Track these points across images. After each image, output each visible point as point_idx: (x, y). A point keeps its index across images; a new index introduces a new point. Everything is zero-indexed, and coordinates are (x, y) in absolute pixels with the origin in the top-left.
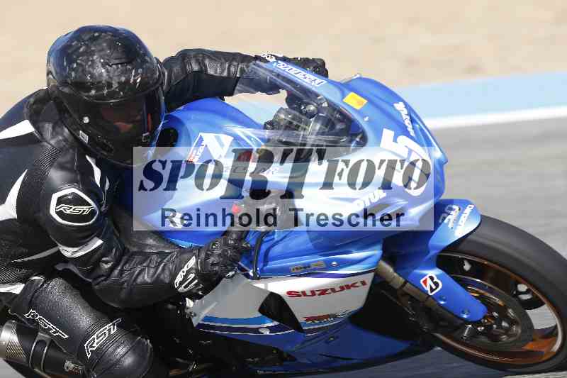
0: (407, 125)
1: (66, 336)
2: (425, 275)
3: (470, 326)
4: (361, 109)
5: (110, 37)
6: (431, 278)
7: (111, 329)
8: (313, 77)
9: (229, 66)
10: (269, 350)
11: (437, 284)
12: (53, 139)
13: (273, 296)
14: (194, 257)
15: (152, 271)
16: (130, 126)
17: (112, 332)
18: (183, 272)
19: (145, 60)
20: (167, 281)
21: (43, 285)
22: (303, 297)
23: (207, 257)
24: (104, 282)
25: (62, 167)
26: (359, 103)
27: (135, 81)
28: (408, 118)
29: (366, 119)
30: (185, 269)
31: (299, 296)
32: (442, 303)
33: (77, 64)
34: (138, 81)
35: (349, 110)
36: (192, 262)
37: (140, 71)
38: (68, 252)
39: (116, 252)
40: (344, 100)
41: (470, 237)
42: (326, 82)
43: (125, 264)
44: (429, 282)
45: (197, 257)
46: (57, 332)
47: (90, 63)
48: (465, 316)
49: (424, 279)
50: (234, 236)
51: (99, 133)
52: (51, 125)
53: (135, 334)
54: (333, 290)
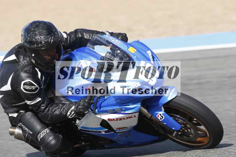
0: (151, 59)
1: (32, 133)
2: (158, 114)
3: (176, 132)
4: (134, 53)
5: (42, 25)
6: (160, 115)
7: (47, 130)
8: (118, 41)
9: (92, 35)
10: (107, 139)
11: (162, 117)
12: (23, 61)
13: (104, 120)
14: (74, 106)
15: (59, 110)
16: (50, 57)
17: (48, 132)
18: (70, 111)
19: (55, 33)
20: (64, 114)
21: (24, 114)
22: (114, 121)
23: (78, 106)
24: (42, 114)
25: (26, 72)
26: (133, 51)
27: (51, 41)
28: (152, 56)
29: (135, 57)
30: (71, 110)
31: (112, 120)
32: (165, 123)
33: (30, 34)
34: (52, 41)
35: (129, 53)
36: (73, 108)
37: (53, 37)
38: (28, 102)
39: (46, 103)
40: (128, 50)
41: (173, 100)
42: (122, 43)
43: (49, 108)
44: (160, 116)
45: (75, 106)
46: (28, 131)
47: (34, 34)
48: (173, 129)
49: (158, 115)
50: (88, 98)
51: (39, 60)
52: (23, 57)
53: (56, 133)
54: (124, 119)
